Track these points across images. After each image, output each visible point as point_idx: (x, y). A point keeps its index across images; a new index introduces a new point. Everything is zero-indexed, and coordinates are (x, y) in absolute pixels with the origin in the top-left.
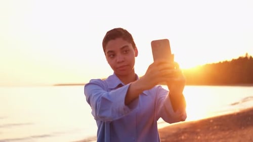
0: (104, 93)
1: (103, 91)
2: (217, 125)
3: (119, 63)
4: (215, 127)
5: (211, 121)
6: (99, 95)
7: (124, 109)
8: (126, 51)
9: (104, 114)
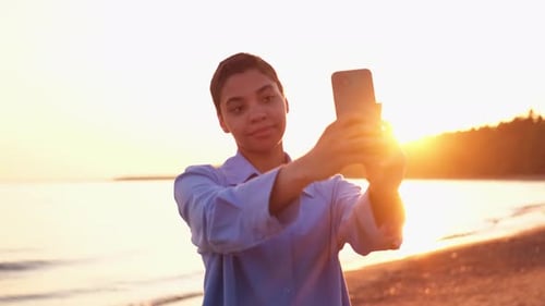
0: (221, 191)
1: (217, 187)
2: (467, 265)
3: (254, 122)
4: (463, 269)
5: (454, 255)
6: (210, 196)
7: (269, 223)
8: (268, 98)
9: (223, 236)
